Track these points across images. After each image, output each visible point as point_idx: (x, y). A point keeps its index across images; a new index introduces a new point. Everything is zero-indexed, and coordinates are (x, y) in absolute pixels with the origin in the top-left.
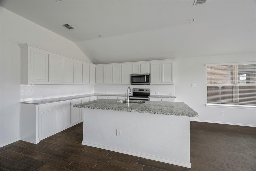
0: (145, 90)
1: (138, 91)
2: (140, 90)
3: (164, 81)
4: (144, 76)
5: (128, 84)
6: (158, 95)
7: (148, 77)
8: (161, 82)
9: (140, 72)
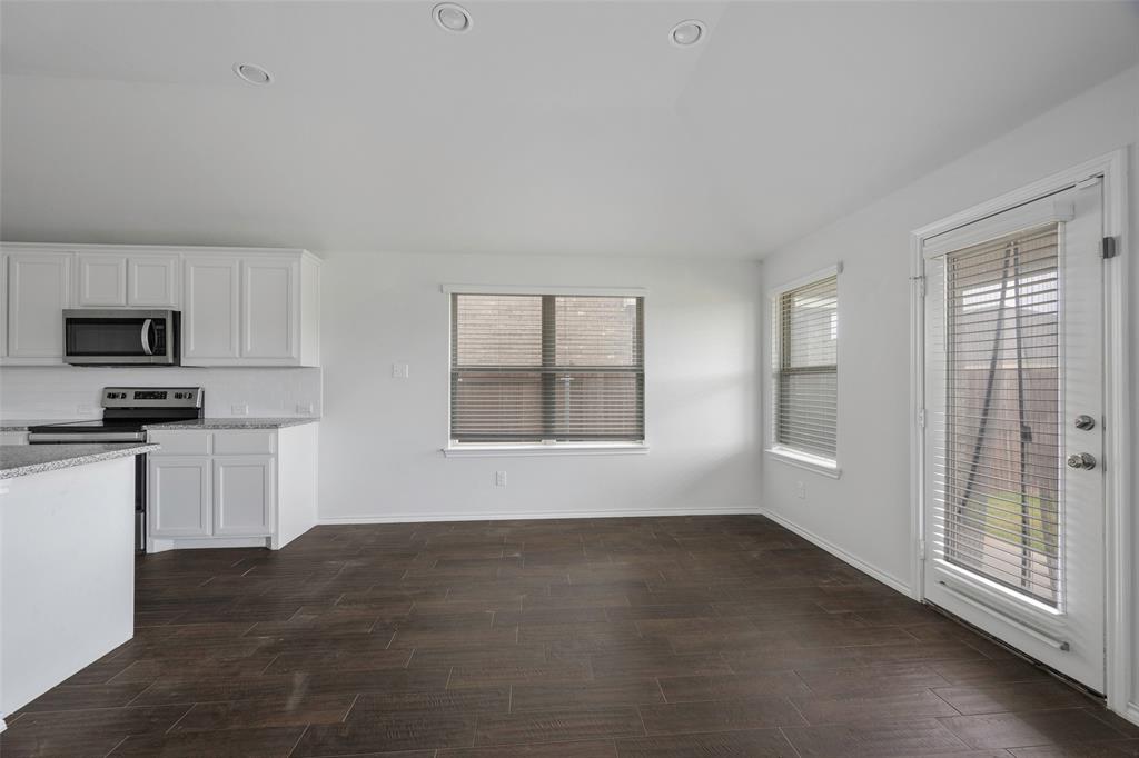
0: (169, 392)
1: (131, 402)
2: (142, 394)
3: (249, 348)
4: (140, 322)
5: (51, 362)
6: (242, 416)
7: (161, 327)
8: (237, 355)
9: (124, 302)
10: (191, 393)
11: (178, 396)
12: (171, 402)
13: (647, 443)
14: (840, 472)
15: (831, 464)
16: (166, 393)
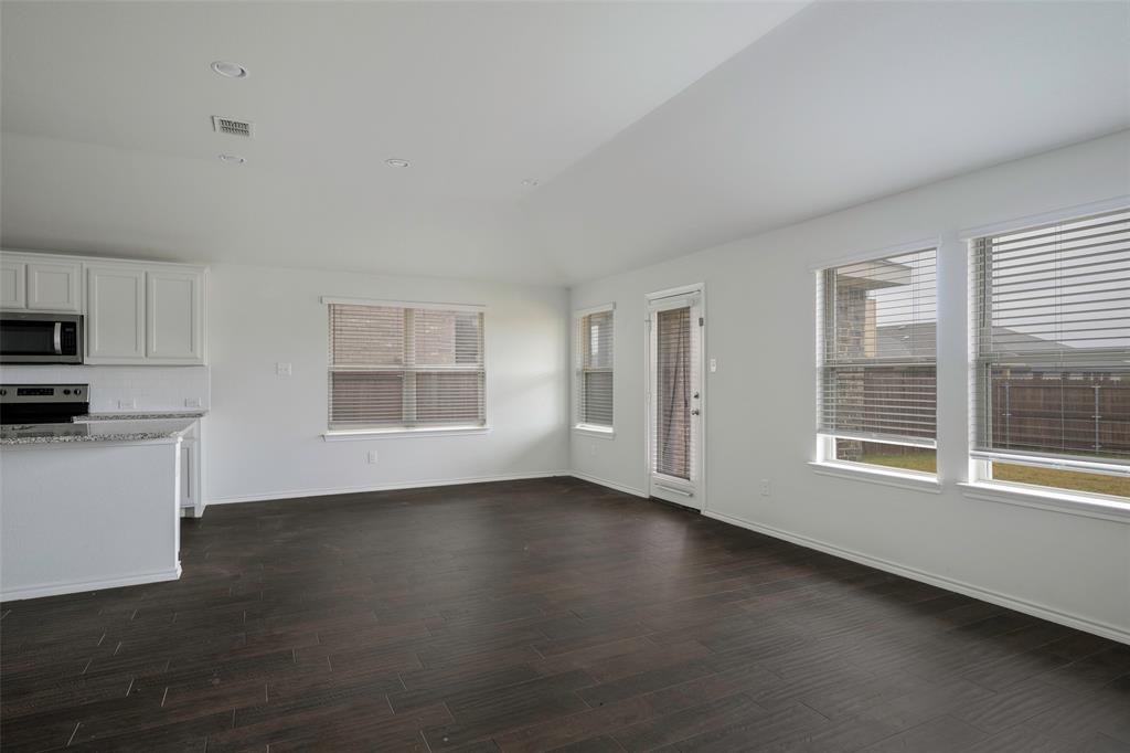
0: (58, 388)
1: (14, 399)
2: (27, 391)
3: (156, 349)
4: (50, 324)
6: (131, 410)
7: (72, 330)
8: (143, 355)
9: (23, 306)
10: (81, 389)
11: (67, 392)
12: (58, 398)
13: (487, 426)
14: (614, 435)
15: (609, 430)
16: (52, 390)
